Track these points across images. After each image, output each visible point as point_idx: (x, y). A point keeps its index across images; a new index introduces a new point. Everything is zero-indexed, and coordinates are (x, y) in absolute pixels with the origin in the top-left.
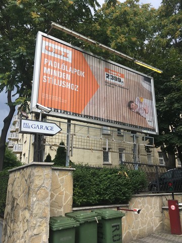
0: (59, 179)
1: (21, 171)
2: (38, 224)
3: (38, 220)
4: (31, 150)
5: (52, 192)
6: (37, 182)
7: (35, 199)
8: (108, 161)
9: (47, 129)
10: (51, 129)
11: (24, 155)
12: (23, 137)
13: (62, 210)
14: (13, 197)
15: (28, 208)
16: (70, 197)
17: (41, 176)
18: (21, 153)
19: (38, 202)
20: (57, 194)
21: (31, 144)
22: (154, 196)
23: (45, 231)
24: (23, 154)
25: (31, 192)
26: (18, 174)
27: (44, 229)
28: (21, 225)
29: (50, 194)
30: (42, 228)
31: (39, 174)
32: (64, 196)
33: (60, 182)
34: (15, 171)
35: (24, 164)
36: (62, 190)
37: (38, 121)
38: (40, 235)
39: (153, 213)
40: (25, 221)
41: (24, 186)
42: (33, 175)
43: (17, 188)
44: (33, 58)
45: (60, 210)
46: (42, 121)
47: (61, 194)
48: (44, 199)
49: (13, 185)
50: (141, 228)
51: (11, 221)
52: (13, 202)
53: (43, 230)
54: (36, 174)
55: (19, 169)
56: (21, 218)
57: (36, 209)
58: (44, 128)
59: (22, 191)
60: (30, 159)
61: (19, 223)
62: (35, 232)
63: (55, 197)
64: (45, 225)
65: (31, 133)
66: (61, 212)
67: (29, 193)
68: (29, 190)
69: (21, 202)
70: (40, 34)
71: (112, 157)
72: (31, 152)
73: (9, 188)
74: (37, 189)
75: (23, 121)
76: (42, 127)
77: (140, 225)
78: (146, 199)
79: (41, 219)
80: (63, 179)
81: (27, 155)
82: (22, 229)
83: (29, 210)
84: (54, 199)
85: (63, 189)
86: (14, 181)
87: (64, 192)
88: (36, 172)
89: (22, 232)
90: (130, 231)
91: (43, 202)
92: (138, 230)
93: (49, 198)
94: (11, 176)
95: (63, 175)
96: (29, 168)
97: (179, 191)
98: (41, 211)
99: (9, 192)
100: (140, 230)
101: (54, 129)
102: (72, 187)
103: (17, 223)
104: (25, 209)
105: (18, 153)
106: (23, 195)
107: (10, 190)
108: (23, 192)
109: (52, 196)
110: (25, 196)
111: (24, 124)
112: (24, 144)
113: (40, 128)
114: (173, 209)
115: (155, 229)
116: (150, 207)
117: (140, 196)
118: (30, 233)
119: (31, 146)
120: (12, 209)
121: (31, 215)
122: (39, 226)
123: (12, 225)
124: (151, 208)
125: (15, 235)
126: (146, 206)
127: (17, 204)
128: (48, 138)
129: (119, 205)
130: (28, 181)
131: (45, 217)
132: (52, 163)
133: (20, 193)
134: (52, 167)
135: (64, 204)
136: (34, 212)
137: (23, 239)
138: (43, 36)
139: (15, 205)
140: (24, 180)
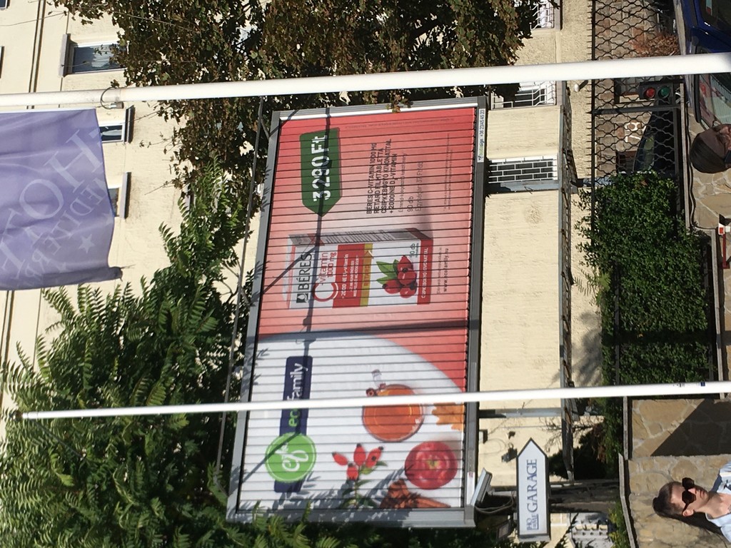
0: (652, 437)
1: (636, 525)
9: (534, 475)
10: (534, 465)
26: (645, 535)
29: (685, 457)
55: (634, 531)
58: (532, 484)
75: (524, 529)
76: (531, 489)
80: (650, 427)
86: (663, 543)
93: (692, 458)
95: (643, 428)
101: (532, 458)
111: (529, 528)
113: (534, 493)
132: (620, 457)
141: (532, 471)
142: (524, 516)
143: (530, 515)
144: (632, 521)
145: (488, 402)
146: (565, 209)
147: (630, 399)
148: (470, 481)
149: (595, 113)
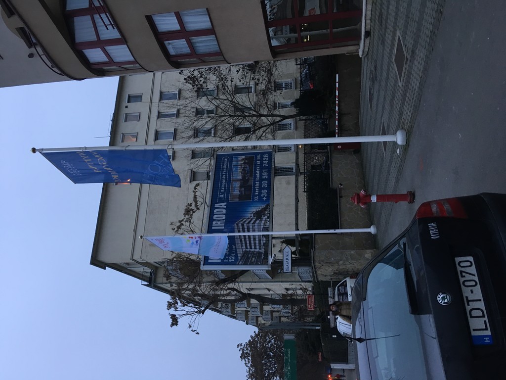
0: (321, 245)
1: (316, 270)
2: (345, 256)
3: (343, 256)
5: (329, 249)
6: (323, 258)
14: (333, 275)
17: (319, 257)
20: (331, 245)
27: (348, 252)
30: (347, 254)
38: (351, 255)
39: (345, 162)
43: (328, 272)
49: (326, 276)
50: (356, 175)
52: (336, 273)
62: (349, 257)
63: (332, 247)
64: (346, 252)
67: (330, 263)
69: (336, 267)
73: (328, 279)
75: (285, 271)
77: (354, 176)
79: (343, 254)
82: (349, 266)
86: (323, 275)
93: (332, 251)
94: (320, 279)
100: (358, 176)
108: (329, 267)
109: (332, 249)
113: (288, 260)
116: (340, 165)
124: (341, 163)
127: (337, 270)
131: (342, 252)
134: (314, 250)
140: (322, 267)
141: (287, 254)
142: (285, 267)
143: (286, 267)
144: (315, 269)
145: (275, 235)
146: (297, 181)
147: (315, 234)
148: (270, 257)
149: (305, 154)
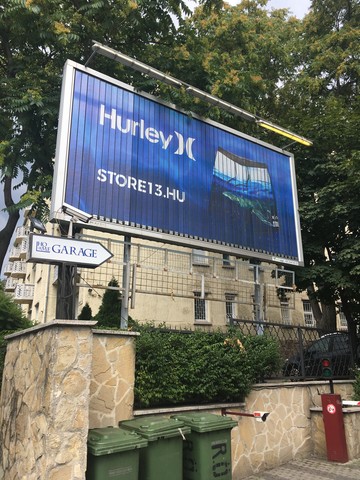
0: (107, 353)
2: (66, 443)
3: (66, 434)
4: (50, 296)
5: (93, 380)
6: (64, 360)
7: (58, 393)
8: (203, 317)
9: (84, 254)
10: (92, 255)
11: (37, 306)
12: (35, 271)
13: (113, 415)
14: (14, 388)
15: (44, 411)
16: (129, 390)
17: (71, 347)
18: (30, 302)
19: (64, 399)
20: (104, 383)
21: (51, 285)
22: (294, 386)
23: (78, 457)
24: (34, 304)
25: (50, 380)
26: (24, 344)
27: (77, 453)
28: (30, 445)
29: (89, 384)
30: (72, 451)
31: (68, 342)
32: (116, 387)
33: (108, 360)
34: (18, 337)
35: (36, 324)
36: (114, 376)
37: (66, 238)
38: (68, 464)
39: (292, 419)
40: (39, 436)
41: (37, 368)
42: (55, 345)
43: (22, 372)
44: (56, 112)
45: (108, 416)
46: (73, 238)
47: (111, 382)
48: (77, 392)
50: (269, 450)
51: (11, 438)
52: (15, 400)
53: (74, 456)
54: (61, 343)
55: (27, 335)
56: (30, 431)
57: (60, 414)
58: (77, 251)
59: (33, 377)
60: (49, 314)
61: (26, 441)
62: (59, 459)
63: (99, 388)
64: (79, 444)
65: (52, 262)
66: (111, 418)
67: (46, 382)
68: (47, 375)
69: (30, 399)
70: (70, 65)
71: (211, 311)
72: (50, 300)
73: (7, 372)
74: (62, 373)
75: (36, 239)
76: (73, 250)
77: (267, 444)
78: (279, 392)
79: (71, 434)
80: (115, 353)
81: (42, 307)
82: (32, 453)
83: (47, 415)
84: (97, 393)
85: (114, 374)
87: (118, 380)
88: (62, 339)
89: (32, 460)
90: (248, 456)
91: (76, 399)
92: (262, 453)
93: (87, 391)
94: (11, 348)
95: (115, 346)
96: (46, 331)
97: (342, 376)
98: (71, 418)
99: (6, 380)
100: (266, 455)
101: (97, 254)
102: (132, 369)
103: (21, 441)
104: (40, 413)
105: (24, 302)
106: (35, 385)
107: (9, 377)
108: (35, 380)
109: (93, 387)
110: (38, 388)
111: (38, 243)
112: (36, 284)
113: (69, 252)
114: (332, 412)
115: (295, 451)
116: (286, 408)
117: (268, 388)
118: (49, 462)
119: (51, 288)
120: (12, 414)
121: (51, 425)
122: (67, 446)
123: (12, 445)
124: (289, 411)
125: (19, 465)
126: (278, 406)
128: (85, 273)
129: (226, 405)
130: (45, 357)
131: (79, 430)
132: (94, 323)
133: (28, 382)
134: (94, 330)
135: (117, 404)
136: (58, 419)
137: (34, 474)
138: (76, 69)
139: (19, 406)
141: (88, 253)
142: (50, 242)
149: (299, 328)
